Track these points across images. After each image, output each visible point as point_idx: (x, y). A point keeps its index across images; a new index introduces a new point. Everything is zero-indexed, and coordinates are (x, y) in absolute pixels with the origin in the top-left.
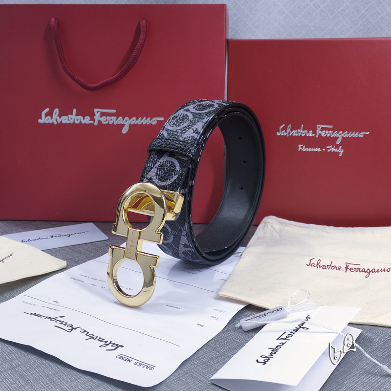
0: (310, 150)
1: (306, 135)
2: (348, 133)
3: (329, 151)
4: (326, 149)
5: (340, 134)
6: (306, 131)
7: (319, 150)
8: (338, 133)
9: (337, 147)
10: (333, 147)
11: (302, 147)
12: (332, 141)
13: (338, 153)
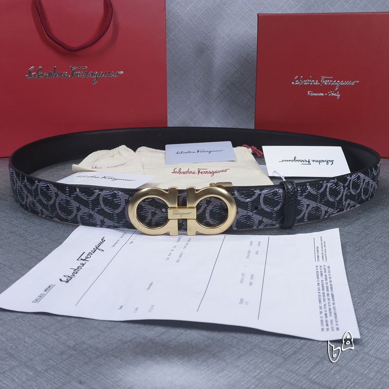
0: (316, 94)
1: (313, 84)
2: (344, 82)
3: (330, 95)
4: (328, 94)
5: (339, 83)
6: (314, 81)
7: (322, 94)
8: (336, 82)
9: (336, 92)
10: (332, 92)
11: (310, 93)
12: (332, 88)
13: (337, 97)
